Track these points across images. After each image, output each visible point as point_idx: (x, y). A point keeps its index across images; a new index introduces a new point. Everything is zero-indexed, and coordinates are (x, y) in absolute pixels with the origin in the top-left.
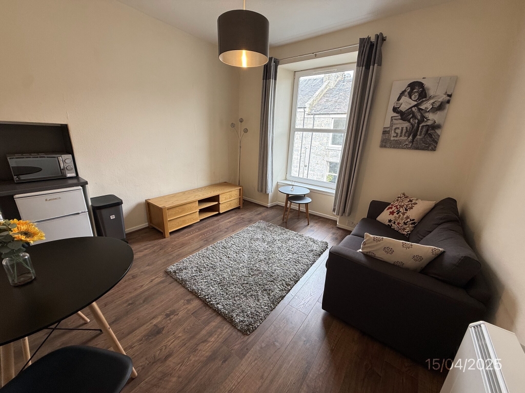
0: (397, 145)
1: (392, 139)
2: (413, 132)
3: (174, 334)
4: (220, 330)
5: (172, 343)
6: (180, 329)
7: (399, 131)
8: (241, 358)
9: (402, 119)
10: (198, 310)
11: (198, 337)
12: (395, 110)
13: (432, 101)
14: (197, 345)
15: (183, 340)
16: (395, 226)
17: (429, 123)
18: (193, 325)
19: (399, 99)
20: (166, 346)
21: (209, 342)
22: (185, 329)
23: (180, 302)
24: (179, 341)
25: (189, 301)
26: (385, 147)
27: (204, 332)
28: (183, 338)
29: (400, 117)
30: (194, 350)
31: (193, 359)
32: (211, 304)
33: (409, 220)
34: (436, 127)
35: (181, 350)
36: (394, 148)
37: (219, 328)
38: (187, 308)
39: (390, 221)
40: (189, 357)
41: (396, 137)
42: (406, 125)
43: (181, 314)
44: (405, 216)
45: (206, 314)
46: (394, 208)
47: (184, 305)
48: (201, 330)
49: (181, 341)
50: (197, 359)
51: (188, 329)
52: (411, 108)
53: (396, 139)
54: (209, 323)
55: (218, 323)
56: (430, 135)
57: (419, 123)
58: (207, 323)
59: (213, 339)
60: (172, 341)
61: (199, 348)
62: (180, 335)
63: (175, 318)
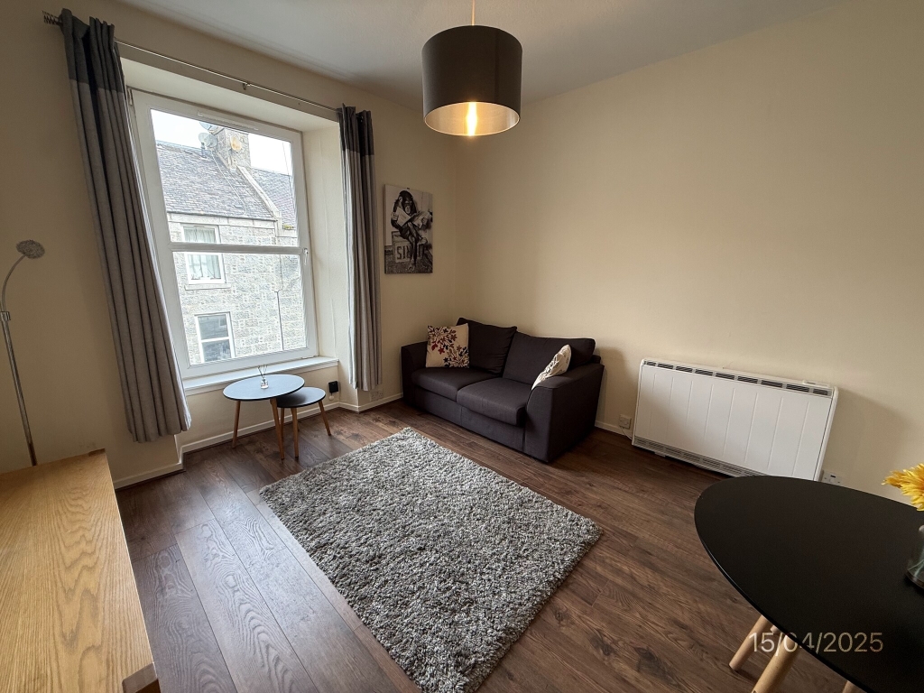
0: (403, 270)
1: (397, 261)
2: (413, 252)
3: (640, 626)
4: (607, 561)
5: (657, 625)
6: (627, 617)
7: (401, 251)
8: (637, 538)
9: (401, 236)
10: (578, 595)
11: (629, 587)
12: (394, 223)
13: (421, 217)
14: (642, 587)
15: (644, 608)
16: (453, 363)
17: (424, 242)
18: (613, 598)
19: (395, 211)
20: (667, 634)
21: (632, 573)
22: (626, 610)
23: (568, 634)
24: (649, 615)
25: (561, 617)
26: (392, 272)
27: (619, 581)
28: (641, 609)
29: (399, 233)
30: (651, 589)
31: (664, 589)
32: (565, 571)
33: (461, 350)
34: (428, 247)
35: (661, 607)
36: (401, 273)
37: (604, 562)
38: (580, 617)
39: (446, 360)
40: (665, 595)
41: (400, 258)
42: (406, 243)
43: (595, 624)
44: (456, 348)
45: (584, 582)
46: (439, 345)
47: (573, 623)
48: (617, 585)
49: (648, 611)
50: (661, 584)
51: (623, 605)
52: (407, 223)
53: (400, 261)
54: (600, 576)
55: (596, 562)
56: (426, 256)
57: (417, 241)
58: (601, 579)
59: (625, 568)
60: (652, 625)
61: (646, 584)
62: (638, 615)
63: (609, 635)
